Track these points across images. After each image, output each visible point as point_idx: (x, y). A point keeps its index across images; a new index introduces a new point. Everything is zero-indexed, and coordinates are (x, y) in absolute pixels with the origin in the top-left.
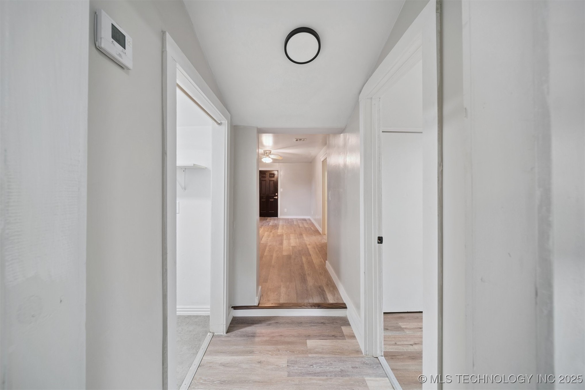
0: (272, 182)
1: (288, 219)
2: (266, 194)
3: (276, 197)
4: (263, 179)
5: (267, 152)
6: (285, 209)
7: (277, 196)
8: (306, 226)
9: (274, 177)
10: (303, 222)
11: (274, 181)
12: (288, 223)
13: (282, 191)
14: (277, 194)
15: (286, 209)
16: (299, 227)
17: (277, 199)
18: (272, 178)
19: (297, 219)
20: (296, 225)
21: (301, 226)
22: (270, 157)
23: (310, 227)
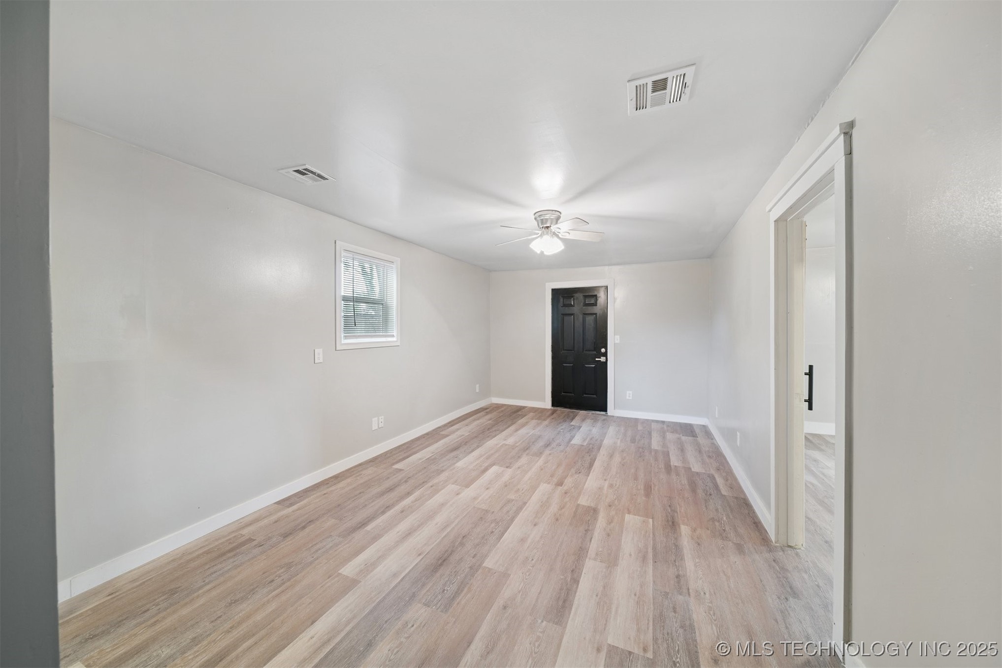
0: (590, 320)
1: (636, 420)
2: (576, 349)
3: (603, 359)
4: (568, 310)
5: (547, 217)
6: (628, 392)
7: (605, 354)
8: (696, 468)
9: (595, 304)
10: (684, 438)
11: (596, 314)
12: (633, 440)
13: (617, 341)
14: (603, 350)
15: (631, 392)
16: (668, 468)
17: (606, 363)
18: (590, 308)
19: (663, 422)
20: (656, 451)
21: (675, 461)
22: (558, 236)
23: (713, 472)
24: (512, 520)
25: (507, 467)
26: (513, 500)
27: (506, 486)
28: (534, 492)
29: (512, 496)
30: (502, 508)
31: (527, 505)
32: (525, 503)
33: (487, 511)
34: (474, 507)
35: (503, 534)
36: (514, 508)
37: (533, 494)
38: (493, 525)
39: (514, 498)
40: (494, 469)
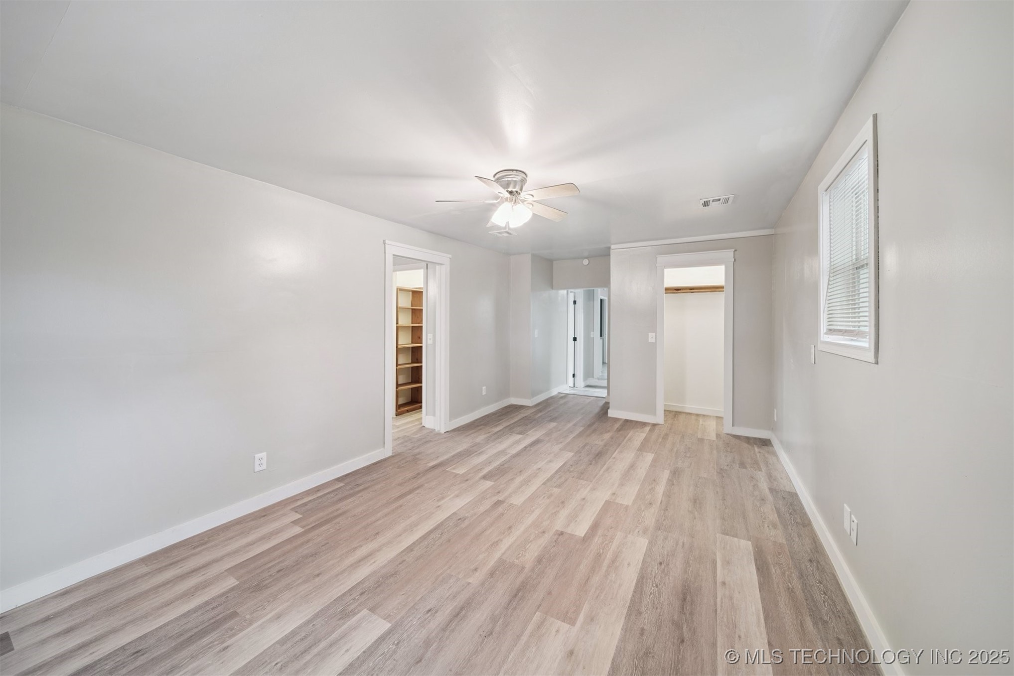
24: (557, 472)
25: (562, 533)
26: (555, 487)
27: (563, 502)
28: (532, 494)
29: (556, 491)
30: (566, 480)
31: (542, 482)
32: (544, 484)
33: (579, 478)
34: (591, 482)
35: (564, 465)
36: (554, 480)
37: (534, 493)
38: (572, 469)
39: (554, 489)
40: (581, 530)
